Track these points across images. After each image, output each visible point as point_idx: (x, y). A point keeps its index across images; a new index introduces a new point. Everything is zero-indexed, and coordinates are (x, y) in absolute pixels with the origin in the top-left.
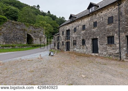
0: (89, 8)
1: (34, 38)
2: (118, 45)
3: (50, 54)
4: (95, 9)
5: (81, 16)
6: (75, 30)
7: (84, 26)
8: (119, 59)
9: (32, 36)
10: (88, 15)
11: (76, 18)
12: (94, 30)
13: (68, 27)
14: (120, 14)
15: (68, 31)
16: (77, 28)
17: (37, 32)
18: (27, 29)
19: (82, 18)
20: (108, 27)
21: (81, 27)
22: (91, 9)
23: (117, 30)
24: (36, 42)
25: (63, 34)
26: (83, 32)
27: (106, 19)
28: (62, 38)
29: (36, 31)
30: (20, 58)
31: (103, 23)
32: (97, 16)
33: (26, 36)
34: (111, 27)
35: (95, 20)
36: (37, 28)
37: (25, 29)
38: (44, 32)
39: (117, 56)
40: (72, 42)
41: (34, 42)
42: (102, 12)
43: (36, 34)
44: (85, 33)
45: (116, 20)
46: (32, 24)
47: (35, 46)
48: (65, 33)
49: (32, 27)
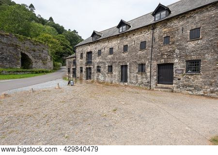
0: (119, 27)
1: (33, 60)
2: (148, 74)
3: (69, 84)
4: (126, 30)
5: (108, 36)
6: (99, 53)
7: (111, 49)
8: (149, 88)
9: (31, 57)
10: (117, 36)
11: (101, 36)
12: (124, 55)
13: (89, 48)
14: (153, 39)
15: (89, 53)
16: (103, 51)
17: (38, 51)
18: (20, 44)
19: (109, 39)
20: (140, 53)
21: (107, 50)
22: (121, 28)
23: (149, 57)
24: (37, 65)
25: (82, 57)
26: (110, 56)
27: (138, 44)
28: (81, 62)
29: (36, 49)
30: (30, 87)
31: (135, 48)
32: (129, 39)
33: (20, 56)
34: (143, 54)
35: (125, 43)
36: (37, 45)
37: (18, 45)
38: (50, 52)
39: (147, 86)
40: (96, 68)
41: (34, 65)
42: (134, 35)
43: (37, 54)
44: (113, 58)
45: (149, 47)
46: (29, 38)
47: (36, 73)
48: (85, 55)
49: (28, 42)
